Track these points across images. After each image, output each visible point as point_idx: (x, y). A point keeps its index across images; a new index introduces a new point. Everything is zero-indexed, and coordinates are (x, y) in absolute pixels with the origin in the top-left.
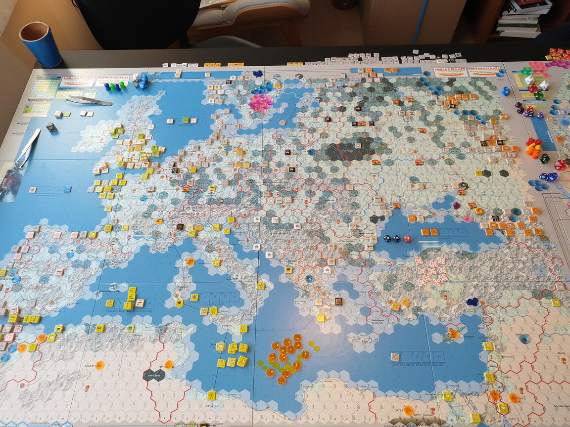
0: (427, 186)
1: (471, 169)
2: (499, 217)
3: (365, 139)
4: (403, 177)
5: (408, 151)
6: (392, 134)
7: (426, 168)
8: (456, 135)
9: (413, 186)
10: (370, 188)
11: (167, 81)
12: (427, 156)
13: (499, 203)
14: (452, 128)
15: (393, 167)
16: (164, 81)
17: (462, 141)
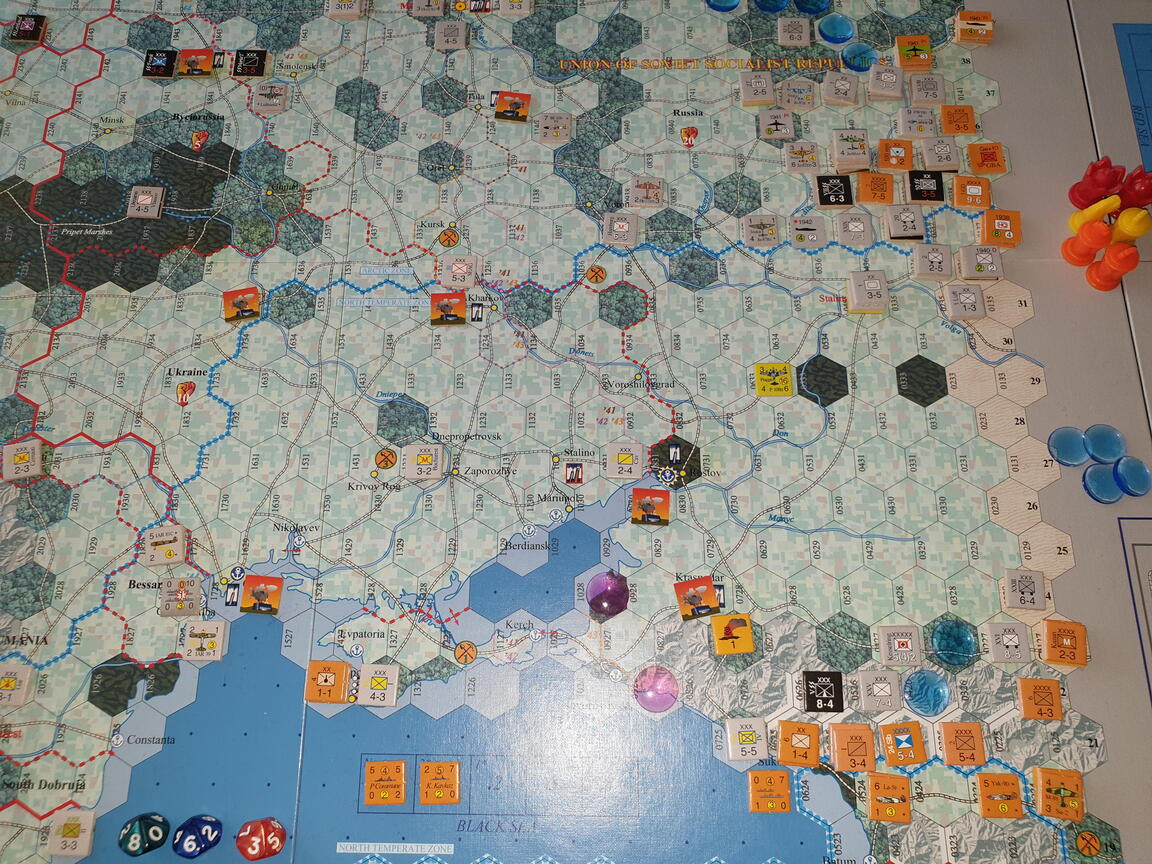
0: (470, 461)
1: (735, 349)
2: (846, 680)
3: (196, 154)
4: (347, 398)
5: (408, 230)
6: (345, 125)
7: (486, 342)
8: (692, 132)
9: (386, 459)
10: (143, 472)
12: (511, 265)
13: (858, 580)
14: (679, 90)
15: (306, 331)
17: (721, 168)
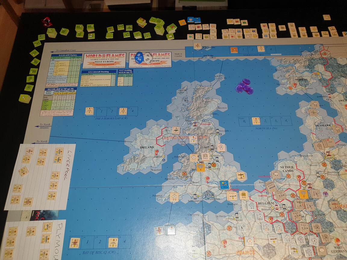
11: (222, 59)
16: (218, 60)
